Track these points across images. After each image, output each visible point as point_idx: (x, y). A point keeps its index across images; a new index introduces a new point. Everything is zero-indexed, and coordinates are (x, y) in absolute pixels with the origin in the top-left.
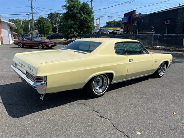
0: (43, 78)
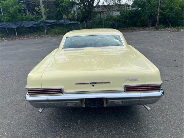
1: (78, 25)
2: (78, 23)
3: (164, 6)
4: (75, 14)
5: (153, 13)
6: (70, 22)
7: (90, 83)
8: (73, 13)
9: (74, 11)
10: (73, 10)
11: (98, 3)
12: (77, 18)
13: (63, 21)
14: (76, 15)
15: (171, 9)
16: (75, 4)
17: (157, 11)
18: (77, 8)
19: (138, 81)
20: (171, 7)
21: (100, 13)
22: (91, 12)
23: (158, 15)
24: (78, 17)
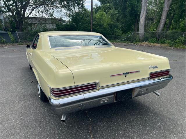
1: (9, 35)
2: (8, 33)
3: (95, 23)
5: (86, 28)
7: (124, 74)
11: (30, 14)
14: (3, 24)
15: (100, 26)
16: (2, 12)
17: (90, 26)
18: (4, 17)
19: (158, 67)
20: (100, 24)
21: (31, 25)
22: (22, 22)
23: (91, 29)
24: (5, 26)
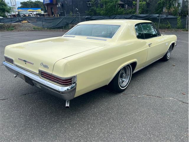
0: (72, 79)
4: (178, 8)
6: (167, 16)
8: (176, 6)
9: (179, 4)
10: (178, 2)
12: (180, 12)
13: (158, 15)
